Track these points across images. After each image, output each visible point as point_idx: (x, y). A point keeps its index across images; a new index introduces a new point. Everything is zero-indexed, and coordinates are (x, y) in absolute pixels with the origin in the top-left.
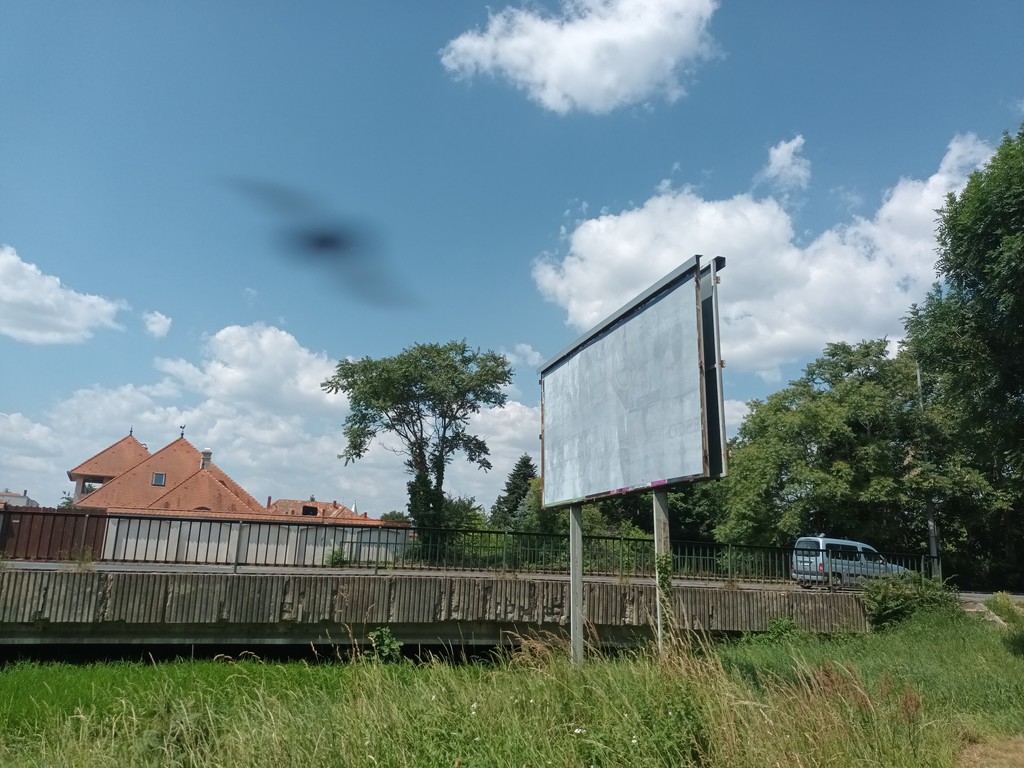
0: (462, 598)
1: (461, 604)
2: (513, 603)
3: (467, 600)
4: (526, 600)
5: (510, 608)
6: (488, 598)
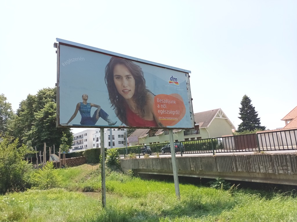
0: (240, 163)
4: (268, 163)
5: (261, 167)
6: (251, 163)
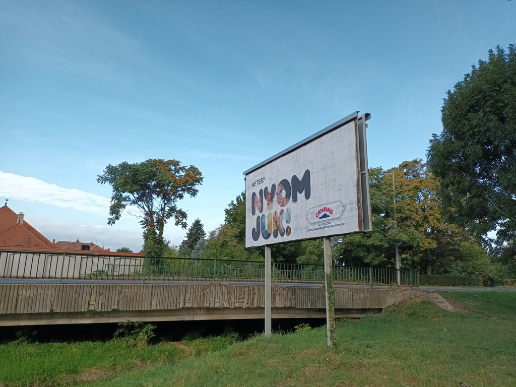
1: (191, 299)
2: (219, 297)
3: (194, 296)
4: (226, 295)
5: (217, 300)
6: (206, 295)
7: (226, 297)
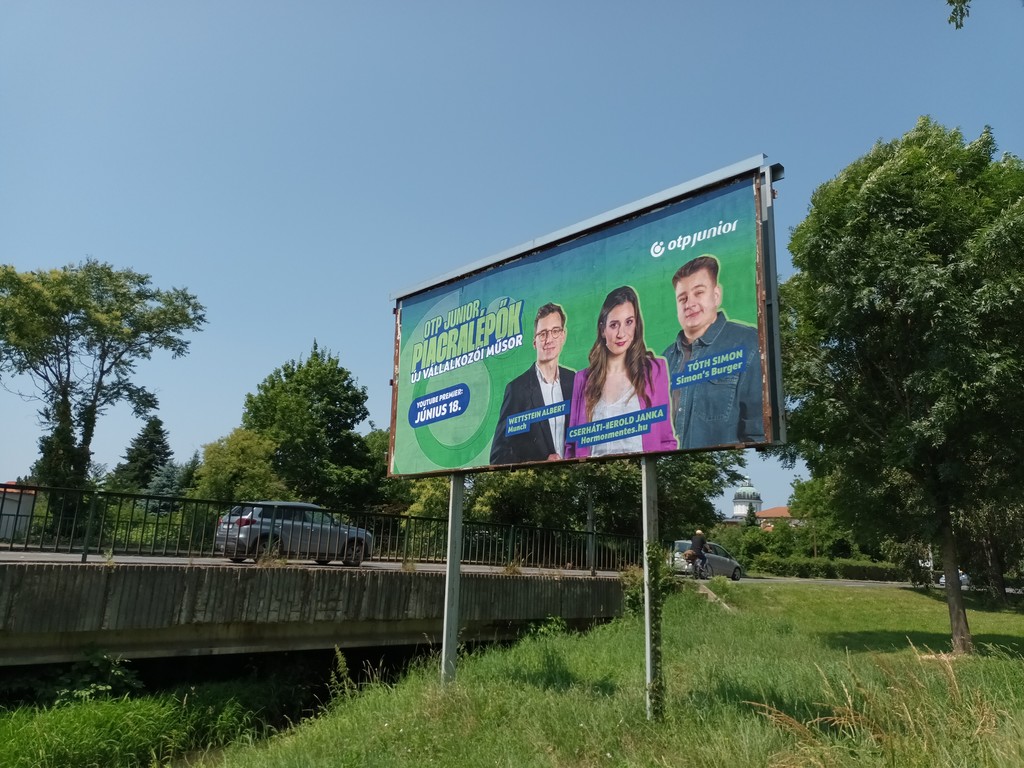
0: (213, 593)
1: (212, 601)
2: (279, 597)
3: (219, 596)
4: (297, 594)
5: (275, 605)
6: (248, 592)
7: (297, 597)
